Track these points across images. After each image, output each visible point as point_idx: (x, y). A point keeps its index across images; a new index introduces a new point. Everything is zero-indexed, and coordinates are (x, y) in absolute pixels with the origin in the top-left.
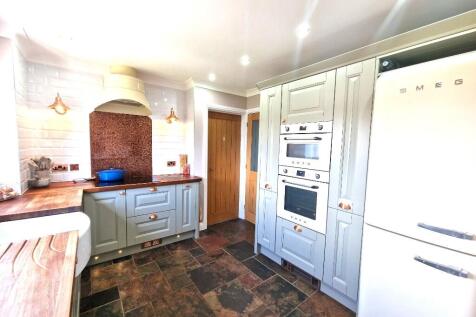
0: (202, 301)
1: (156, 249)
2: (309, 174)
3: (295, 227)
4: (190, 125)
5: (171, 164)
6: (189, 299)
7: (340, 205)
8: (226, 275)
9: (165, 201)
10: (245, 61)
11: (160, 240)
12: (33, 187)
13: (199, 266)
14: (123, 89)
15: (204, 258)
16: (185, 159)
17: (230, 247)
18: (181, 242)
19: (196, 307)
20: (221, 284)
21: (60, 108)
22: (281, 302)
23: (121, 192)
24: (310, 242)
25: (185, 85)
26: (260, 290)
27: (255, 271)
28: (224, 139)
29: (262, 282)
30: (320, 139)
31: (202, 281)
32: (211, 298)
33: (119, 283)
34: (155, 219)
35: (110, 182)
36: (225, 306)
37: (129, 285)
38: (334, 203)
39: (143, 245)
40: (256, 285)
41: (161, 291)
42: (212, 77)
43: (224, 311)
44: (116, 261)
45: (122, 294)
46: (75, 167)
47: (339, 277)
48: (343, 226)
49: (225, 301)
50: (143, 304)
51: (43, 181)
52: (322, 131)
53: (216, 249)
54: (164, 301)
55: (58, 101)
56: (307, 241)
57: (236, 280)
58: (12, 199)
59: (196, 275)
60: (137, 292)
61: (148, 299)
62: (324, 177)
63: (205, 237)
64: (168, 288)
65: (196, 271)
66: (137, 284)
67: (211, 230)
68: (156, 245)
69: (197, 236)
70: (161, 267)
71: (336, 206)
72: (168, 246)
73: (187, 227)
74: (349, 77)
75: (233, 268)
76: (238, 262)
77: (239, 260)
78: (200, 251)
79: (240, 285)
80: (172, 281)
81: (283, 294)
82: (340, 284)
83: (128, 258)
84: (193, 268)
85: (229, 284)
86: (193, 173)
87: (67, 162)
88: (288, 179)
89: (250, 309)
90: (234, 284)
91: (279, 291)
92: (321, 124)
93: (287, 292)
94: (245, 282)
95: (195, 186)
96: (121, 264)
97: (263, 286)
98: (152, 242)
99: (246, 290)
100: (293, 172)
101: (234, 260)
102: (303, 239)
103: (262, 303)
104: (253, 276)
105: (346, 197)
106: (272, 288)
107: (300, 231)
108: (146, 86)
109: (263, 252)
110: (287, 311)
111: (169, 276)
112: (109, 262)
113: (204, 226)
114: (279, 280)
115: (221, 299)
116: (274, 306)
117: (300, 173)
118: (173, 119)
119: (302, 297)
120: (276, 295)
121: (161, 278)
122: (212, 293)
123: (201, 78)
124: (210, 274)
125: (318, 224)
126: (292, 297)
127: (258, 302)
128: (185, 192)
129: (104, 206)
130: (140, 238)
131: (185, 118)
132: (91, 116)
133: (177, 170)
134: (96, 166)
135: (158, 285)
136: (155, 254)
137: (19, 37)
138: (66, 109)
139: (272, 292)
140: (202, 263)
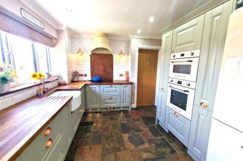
0: (121, 136)
1: (111, 112)
2: (184, 83)
3: (175, 113)
4: (130, 57)
5: (121, 75)
6: (117, 134)
7: (201, 104)
8: (136, 129)
9: (116, 92)
10: (152, 20)
11: (114, 108)
12: (73, 81)
13: (126, 122)
14: (99, 43)
15: (129, 120)
16: (127, 73)
17: (144, 118)
18: (123, 111)
19: (118, 138)
20: (132, 132)
21: (80, 53)
22: (159, 149)
23: (98, 86)
24: (183, 124)
25: (128, 38)
26: (150, 141)
27: (152, 132)
28: (148, 63)
29: (153, 137)
30: (192, 61)
31: (125, 128)
32: (126, 137)
33: (95, 120)
34: (111, 99)
35: (96, 82)
36: (130, 142)
37: (97, 122)
38: (198, 102)
39: (107, 109)
40: (149, 138)
41: (108, 128)
42: (139, 31)
43: (129, 143)
44: (97, 113)
45: (94, 124)
46: (86, 75)
47: (197, 148)
48: (202, 117)
49: (131, 139)
50: (100, 130)
51: (75, 80)
52: (193, 56)
53: (137, 117)
54: (107, 132)
55: (80, 50)
56: (181, 122)
57: (140, 133)
58: (65, 85)
59: (123, 125)
60: (99, 125)
61: (102, 129)
62: (193, 85)
63: (134, 111)
64: (110, 127)
65: (124, 124)
66: (100, 123)
67: (138, 108)
68: (112, 110)
69: (130, 110)
70: (111, 119)
71: (199, 104)
72: (117, 111)
73: (125, 105)
74: (214, 17)
75: (141, 127)
76: (145, 125)
77: (146, 124)
78: (129, 116)
79: (141, 135)
80: (113, 125)
81: (162, 147)
82: (197, 152)
83: (101, 112)
84: (123, 122)
85: (136, 133)
86: (131, 80)
87: (83, 73)
88: (173, 86)
89: (141, 147)
90: (138, 134)
91: (161, 145)
92: (192, 51)
93: (164, 147)
94: (144, 135)
95: (130, 86)
96: (98, 114)
97: (152, 140)
98: (110, 108)
99: (143, 138)
100: (175, 81)
101: (144, 124)
102: (178, 121)
103: (148, 146)
104: (150, 134)
105: (205, 99)
106: (157, 142)
107: (177, 116)
108: (110, 40)
109: (160, 124)
110: (160, 155)
111: (112, 123)
112: (94, 113)
113: (134, 106)
114: (163, 139)
115: (129, 138)
116: (154, 150)
117: (180, 83)
118: (122, 55)
119: (173, 152)
120: (158, 146)
121: (109, 123)
122: (127, 135)
123: (134, 33)
124: (130, 127)
125: (187, 113)
126: (167, 150)
127: (147, 145)
128: (125, 88)
129: (92, 90)
130: (105, 106)
131: (128, 54)
132: (91, 55)
133: (124, 78)
134: (92, 75)
135: (107, 125)
136: (111, 113)
137: (66, 28)
138: (82, 53)
139: (156, 144)
140: (128, 121)
